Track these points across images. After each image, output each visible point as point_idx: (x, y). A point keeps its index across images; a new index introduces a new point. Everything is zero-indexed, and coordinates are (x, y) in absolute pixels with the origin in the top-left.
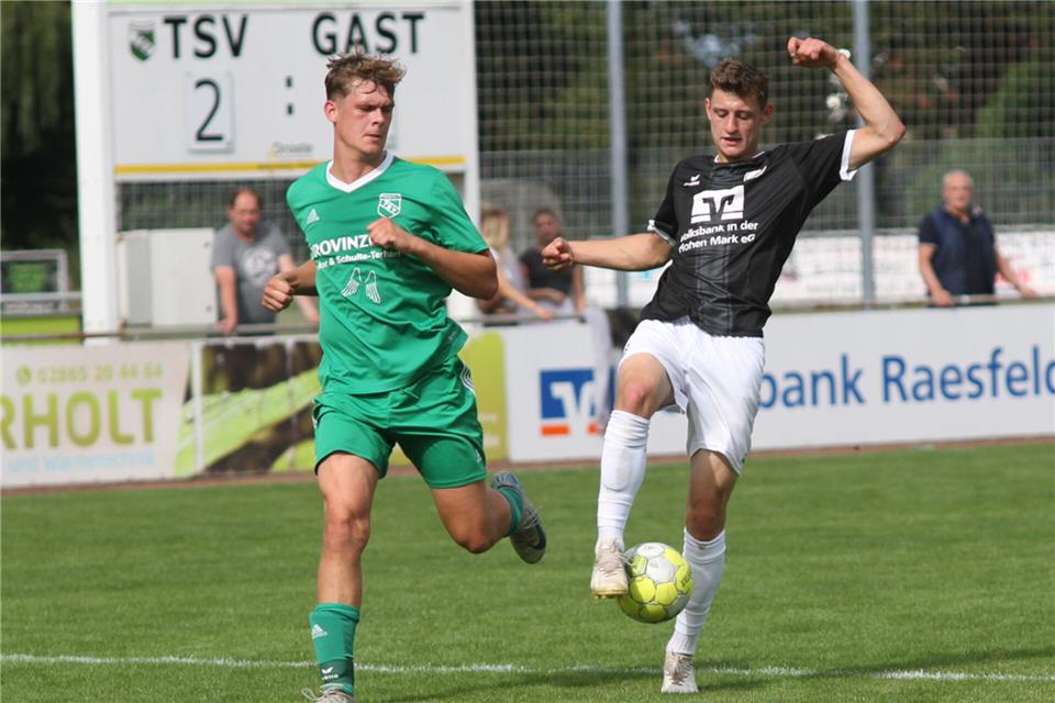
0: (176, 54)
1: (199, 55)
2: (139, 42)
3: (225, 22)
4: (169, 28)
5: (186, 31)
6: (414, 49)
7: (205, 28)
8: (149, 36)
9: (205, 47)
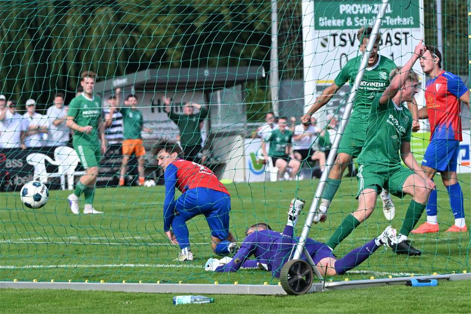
0: (335, 45)
1: (341, 45)
2: (324, 42)
3: (349, 35)
4: (332, 38)
5: (338, 38)
6: (406, 43)
7: (343, 37)
8: (326, 40)
9: (342, 43)
